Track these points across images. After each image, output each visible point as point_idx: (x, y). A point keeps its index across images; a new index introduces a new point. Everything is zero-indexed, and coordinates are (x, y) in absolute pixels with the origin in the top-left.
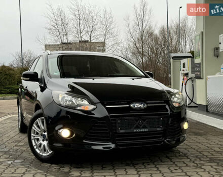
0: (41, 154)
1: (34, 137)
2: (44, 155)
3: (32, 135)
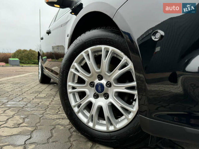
0: (91, 125)
1: (74, 88)
2: (98, 127)
3: (69, 83)
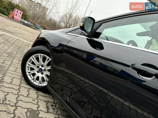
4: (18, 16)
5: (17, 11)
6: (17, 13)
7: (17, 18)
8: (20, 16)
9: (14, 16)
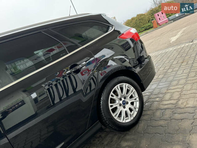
4: (163, 18)
5: (158, 15)
6: (159, 17)
7: (163, 21)
8: (164, 16)
9: (159, 22)
